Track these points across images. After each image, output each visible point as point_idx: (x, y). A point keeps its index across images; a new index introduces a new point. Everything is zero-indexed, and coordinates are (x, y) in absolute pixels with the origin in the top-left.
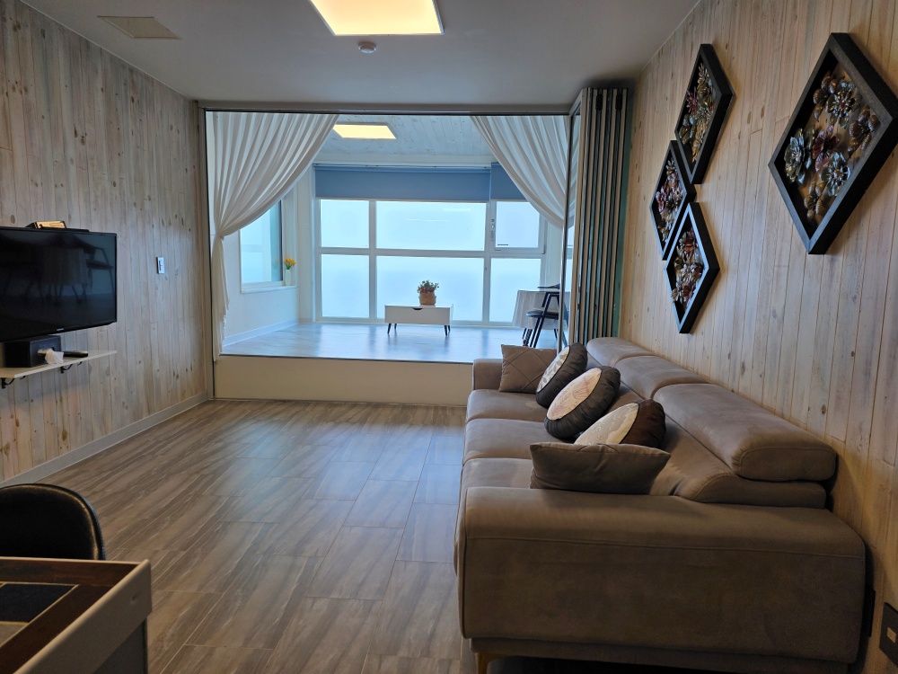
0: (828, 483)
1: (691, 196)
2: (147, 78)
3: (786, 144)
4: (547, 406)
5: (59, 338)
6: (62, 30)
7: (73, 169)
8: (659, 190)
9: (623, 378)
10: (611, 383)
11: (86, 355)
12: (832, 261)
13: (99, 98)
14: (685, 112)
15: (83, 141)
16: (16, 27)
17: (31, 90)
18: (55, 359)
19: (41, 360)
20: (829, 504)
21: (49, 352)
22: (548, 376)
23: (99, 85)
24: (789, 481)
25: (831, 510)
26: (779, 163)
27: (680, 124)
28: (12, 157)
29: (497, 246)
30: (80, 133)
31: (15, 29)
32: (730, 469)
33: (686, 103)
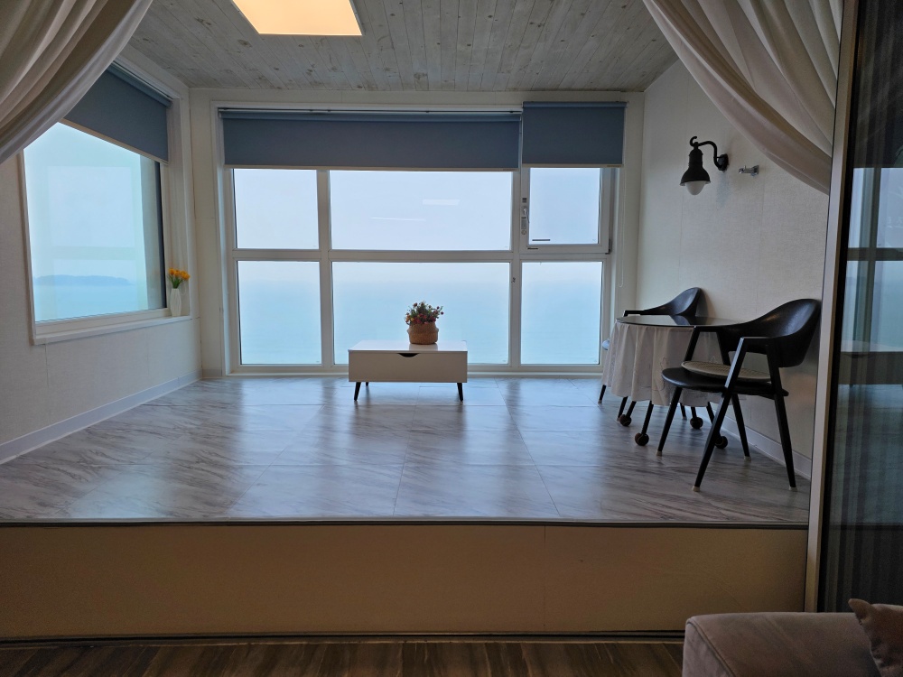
29: (531, 242)
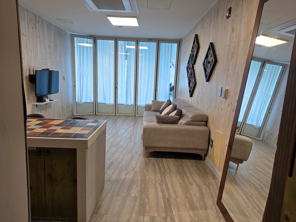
0: (206, 122)
1: (193, 67)
2: (62, 30)
3: (205, 61)
4: (161, 114)
5: (47, 96)
6: (46, 21)
7: (48, 55)
8: (188, 64)
9: (177, 106)
10: (174, 107)
11: (53, 100)
12: (209, 83)
13: (53, 36)
14: (193, 48)
15: (50, 48)
16: (38, 22)
17: (41, 36)
18: (47, 101)
19: (45, 101)
20: (206, 125)
21: (46, 99)
22: (162, 107)
23: (53, 33)
24: (200, 121)
25: (207, 126)
26: (204, 64)
27: (192, 51)
28: (38, 53)
30: (49, 46)
31: (38, 23)
32: (190, 120)
33: (193, 46)
